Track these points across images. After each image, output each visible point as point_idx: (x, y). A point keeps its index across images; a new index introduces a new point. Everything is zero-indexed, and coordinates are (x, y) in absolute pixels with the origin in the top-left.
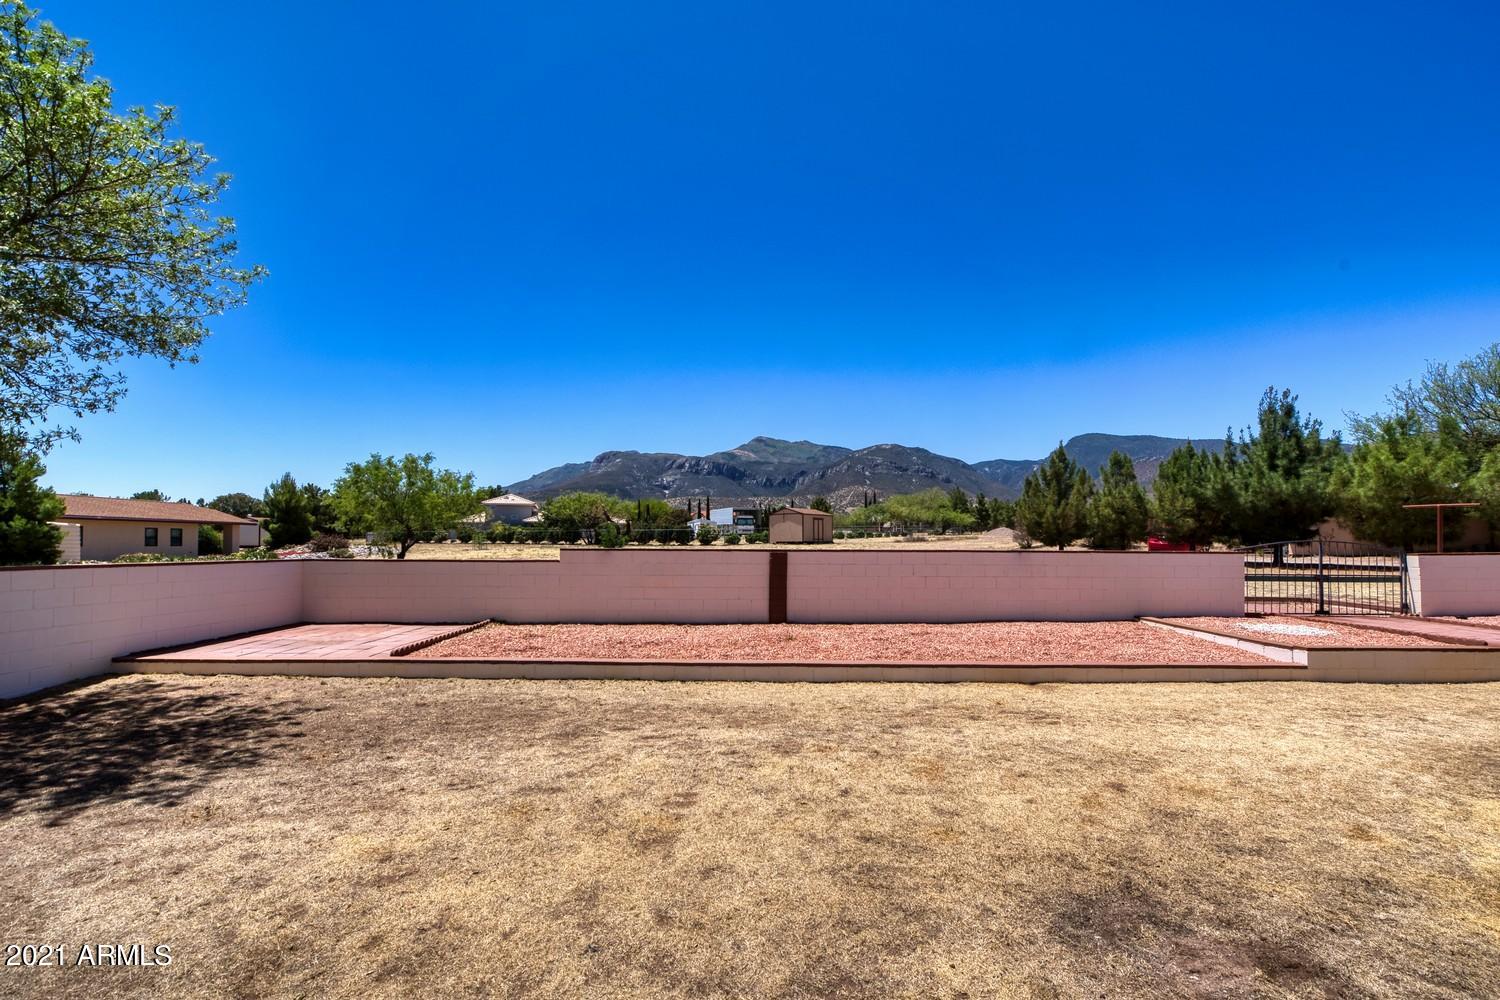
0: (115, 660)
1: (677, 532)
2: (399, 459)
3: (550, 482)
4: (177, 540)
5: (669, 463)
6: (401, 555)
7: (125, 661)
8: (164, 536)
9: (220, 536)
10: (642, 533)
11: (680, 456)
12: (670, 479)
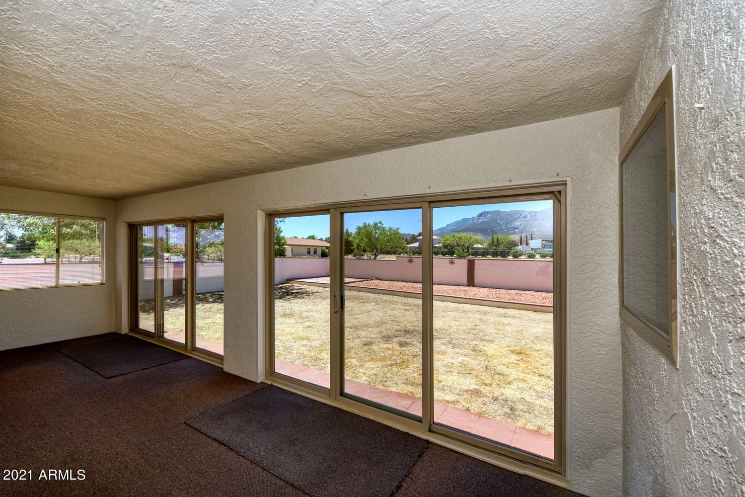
0: (287, 280)
1: (501, 252)
2: (372, 223)
3: (455, 227)
4: (315, 252)
5: (518, 215)
6: (375, 258)
7: (289, 280)
8: (312, 252)
9: (327, 250)
10: (483, 252)
11: (524, 211)
12: (518, 224)
